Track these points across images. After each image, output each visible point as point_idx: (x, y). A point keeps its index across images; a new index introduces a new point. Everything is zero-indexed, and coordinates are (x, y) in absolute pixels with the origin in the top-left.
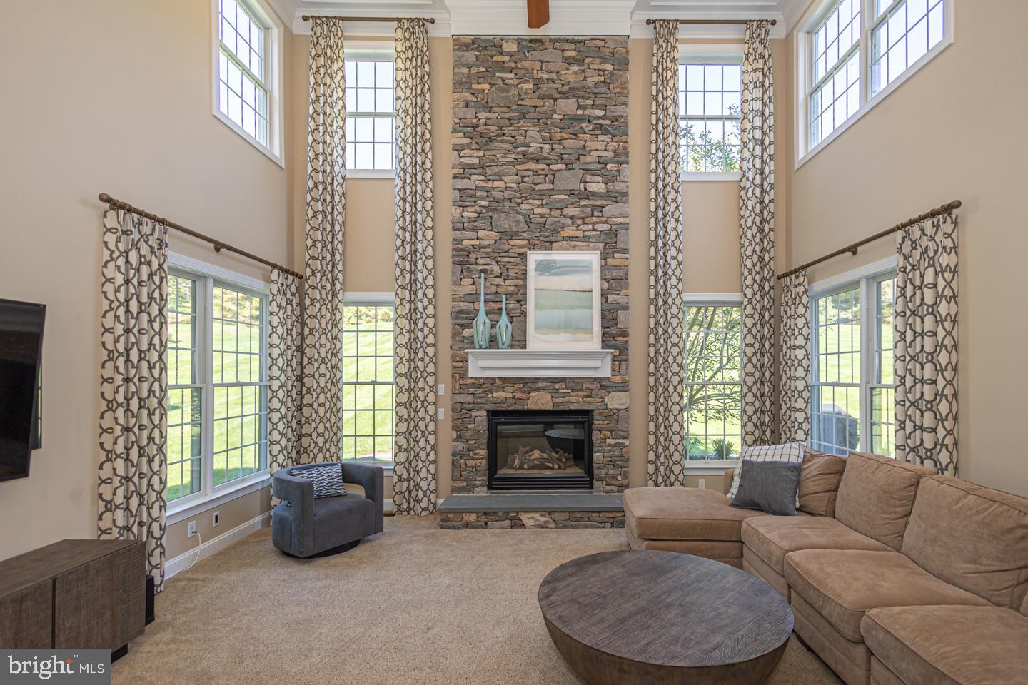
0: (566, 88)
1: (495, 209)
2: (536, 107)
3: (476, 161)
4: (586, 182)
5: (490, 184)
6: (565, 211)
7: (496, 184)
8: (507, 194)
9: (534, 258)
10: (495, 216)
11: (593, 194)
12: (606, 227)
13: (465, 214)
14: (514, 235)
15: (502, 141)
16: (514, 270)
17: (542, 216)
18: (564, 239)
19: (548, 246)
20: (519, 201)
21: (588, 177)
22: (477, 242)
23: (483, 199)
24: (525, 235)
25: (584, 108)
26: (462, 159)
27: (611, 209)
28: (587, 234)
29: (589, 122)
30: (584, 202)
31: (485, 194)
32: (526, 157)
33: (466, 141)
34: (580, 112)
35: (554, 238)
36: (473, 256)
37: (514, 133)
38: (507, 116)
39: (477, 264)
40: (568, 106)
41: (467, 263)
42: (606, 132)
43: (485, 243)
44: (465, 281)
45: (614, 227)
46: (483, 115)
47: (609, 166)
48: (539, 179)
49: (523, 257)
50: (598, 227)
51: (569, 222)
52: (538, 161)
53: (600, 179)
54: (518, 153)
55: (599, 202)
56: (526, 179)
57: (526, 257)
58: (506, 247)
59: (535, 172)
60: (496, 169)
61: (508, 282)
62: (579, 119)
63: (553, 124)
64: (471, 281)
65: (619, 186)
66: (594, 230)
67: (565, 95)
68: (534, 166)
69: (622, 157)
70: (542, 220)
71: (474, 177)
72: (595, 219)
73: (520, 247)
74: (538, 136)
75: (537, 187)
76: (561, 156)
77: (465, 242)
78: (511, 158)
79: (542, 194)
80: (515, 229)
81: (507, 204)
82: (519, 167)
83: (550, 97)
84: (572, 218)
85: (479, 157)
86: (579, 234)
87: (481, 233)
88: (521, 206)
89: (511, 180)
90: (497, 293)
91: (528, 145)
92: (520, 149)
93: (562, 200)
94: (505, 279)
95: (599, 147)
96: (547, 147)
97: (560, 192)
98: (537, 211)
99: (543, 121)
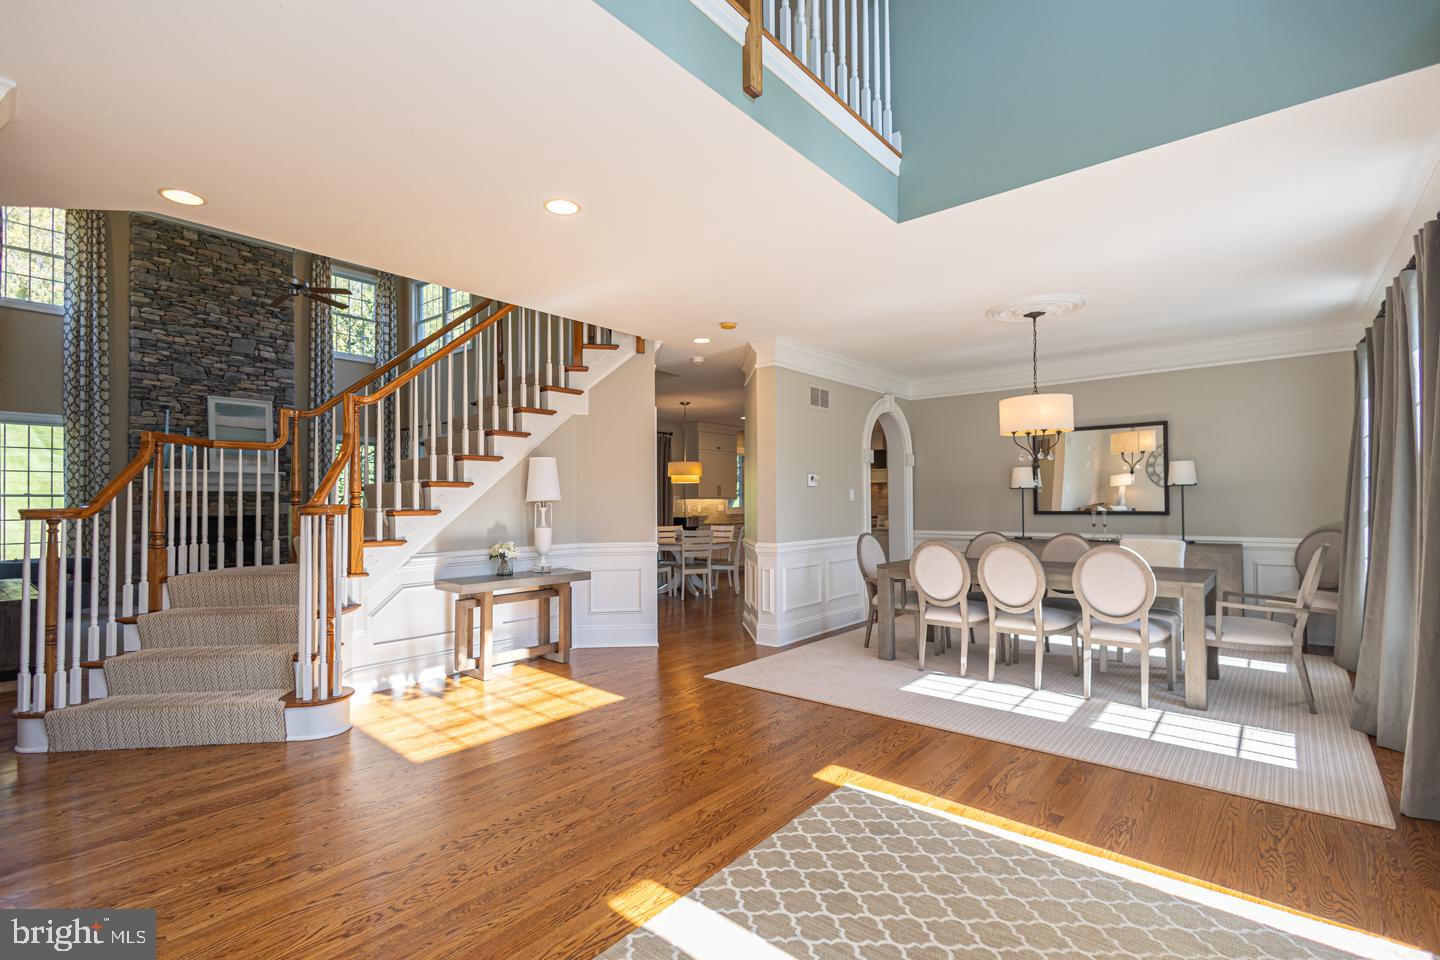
0: (243, 279)
1: (176, 359)
2: (215, 287)
3: (157, 318)
4: (259, 350)
5: (171, 339)
6: (242, 369)
7: (177, 339)
8: (187, 349)
9: (213, 401)
10: (176, 364)
11: (266, 359)
12: (276, 385)
13: (146, 359)
14: (193, 381)
15: (183, 307)
16: (194, 409)
17: (221, 370)
18: (240, 389)
19: (226, 393)
20: (200, 356)
21: (261, 347)
22: (159, 383)
23: (165, 349)
24: (205, 382)
25: (258, 296)
26: (142, 315)
27: (279, 372)
28: (260, 387)
29: (262, 307)
30: (258, 364)
31: (166, 346)
32: (206, 323)
33: (147, 300)
34: (254, 298)
35: (232, 387)
36: (153, 394)
37: (195, 303)
38: (188, 288)
39: (157, 400)
40: (245, 291)
41: (148, 398)
42: (277, 317)
43: (167, 384)
44: (144, 413)
45: (282, 386)
46: (165, 284)
47: (278, 341)
48: (220, 341)
49: (203, 400)
50: (270, 383)
51: (245, 377)
52: (217, 328)
53: (270, 349)
54: (199, 319)
55: (271, 366)
56: (206, 340)
57: (206, 399)
58: (187, 390)
59: (215, 336)
60: (178, 328)
61: (189, 417)
62: (254, 304)
63: (232, 303)
64: (152, 414)
65: (287, 357)
66: (266, 385)
67: (241, 283)
68: (215, 332)
69: (288, 337)
70: (221, 373)
71: (155, 331)
72: (267, 378)
73: (200, 391)
74: (218, 309)
75: (217, 348)
76: (238, 328)
77: (145, 382)
78: (192, 321)
79: (220, 353)
80: (195, 377)
81: (188, 358)
82: (199, 330)
83: (228, 282)
84: (247, 374)
85: (160, 316)
86: (254, 387)
87: (162, 377)
88: (202, 360)
89: (193, 340)
90: (178, 425)
91: (208, 314)
92: (200, 316)
93: (238, 361)
94: (185, 415)
95: (271, 326)
96: (225, 319)
97: (237, 354)
98: (216, 365)
99: (222, 299)
